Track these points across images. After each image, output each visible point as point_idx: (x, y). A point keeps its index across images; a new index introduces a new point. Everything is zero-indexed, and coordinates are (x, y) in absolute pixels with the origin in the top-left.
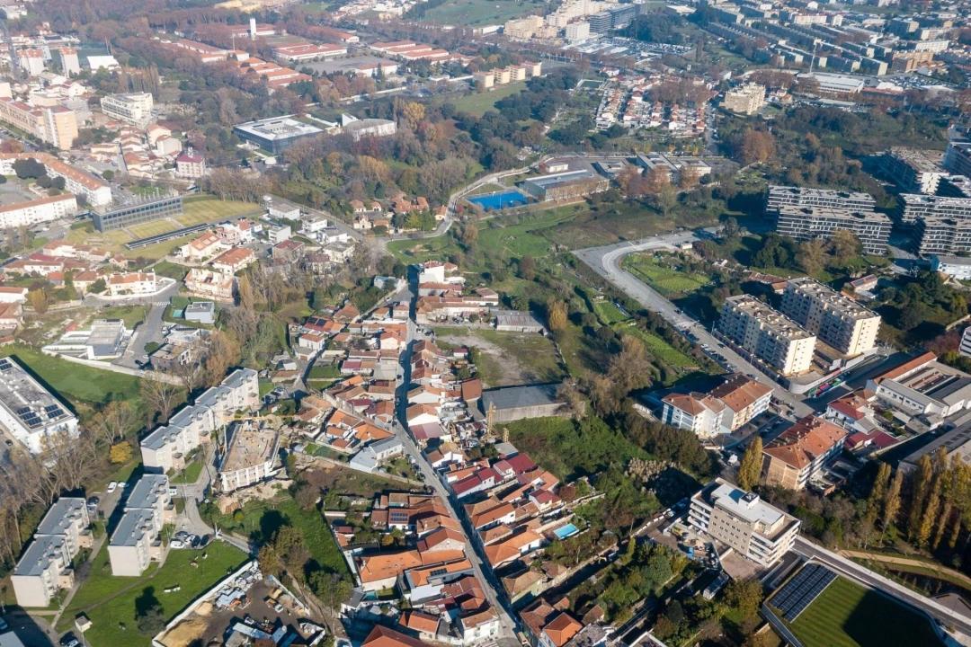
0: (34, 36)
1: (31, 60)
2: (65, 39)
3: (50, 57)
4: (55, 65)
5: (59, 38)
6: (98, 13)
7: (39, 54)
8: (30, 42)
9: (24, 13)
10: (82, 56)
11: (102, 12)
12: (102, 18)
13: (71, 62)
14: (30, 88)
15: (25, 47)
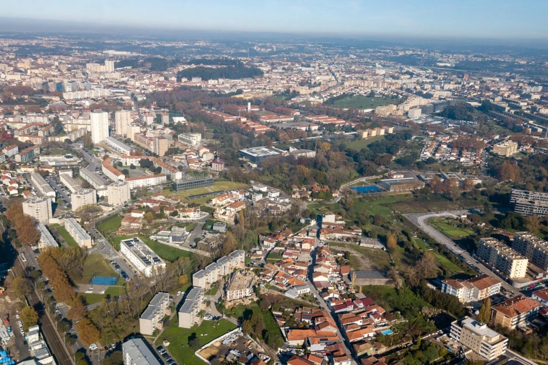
0: (149, 108)
1: (148, 117)
2: (162, 110)
3: (156, 117)
4: (158, 120)
5: (160, 109)
6: (177, 98)
7: (152, 116)
8: (147, 110)
9: (145, 98)
10: (171, 117)
11: (179, 98)
12: (179, 101)
13: (166, 119)
14: (147, 130)
15: (145, 112)
